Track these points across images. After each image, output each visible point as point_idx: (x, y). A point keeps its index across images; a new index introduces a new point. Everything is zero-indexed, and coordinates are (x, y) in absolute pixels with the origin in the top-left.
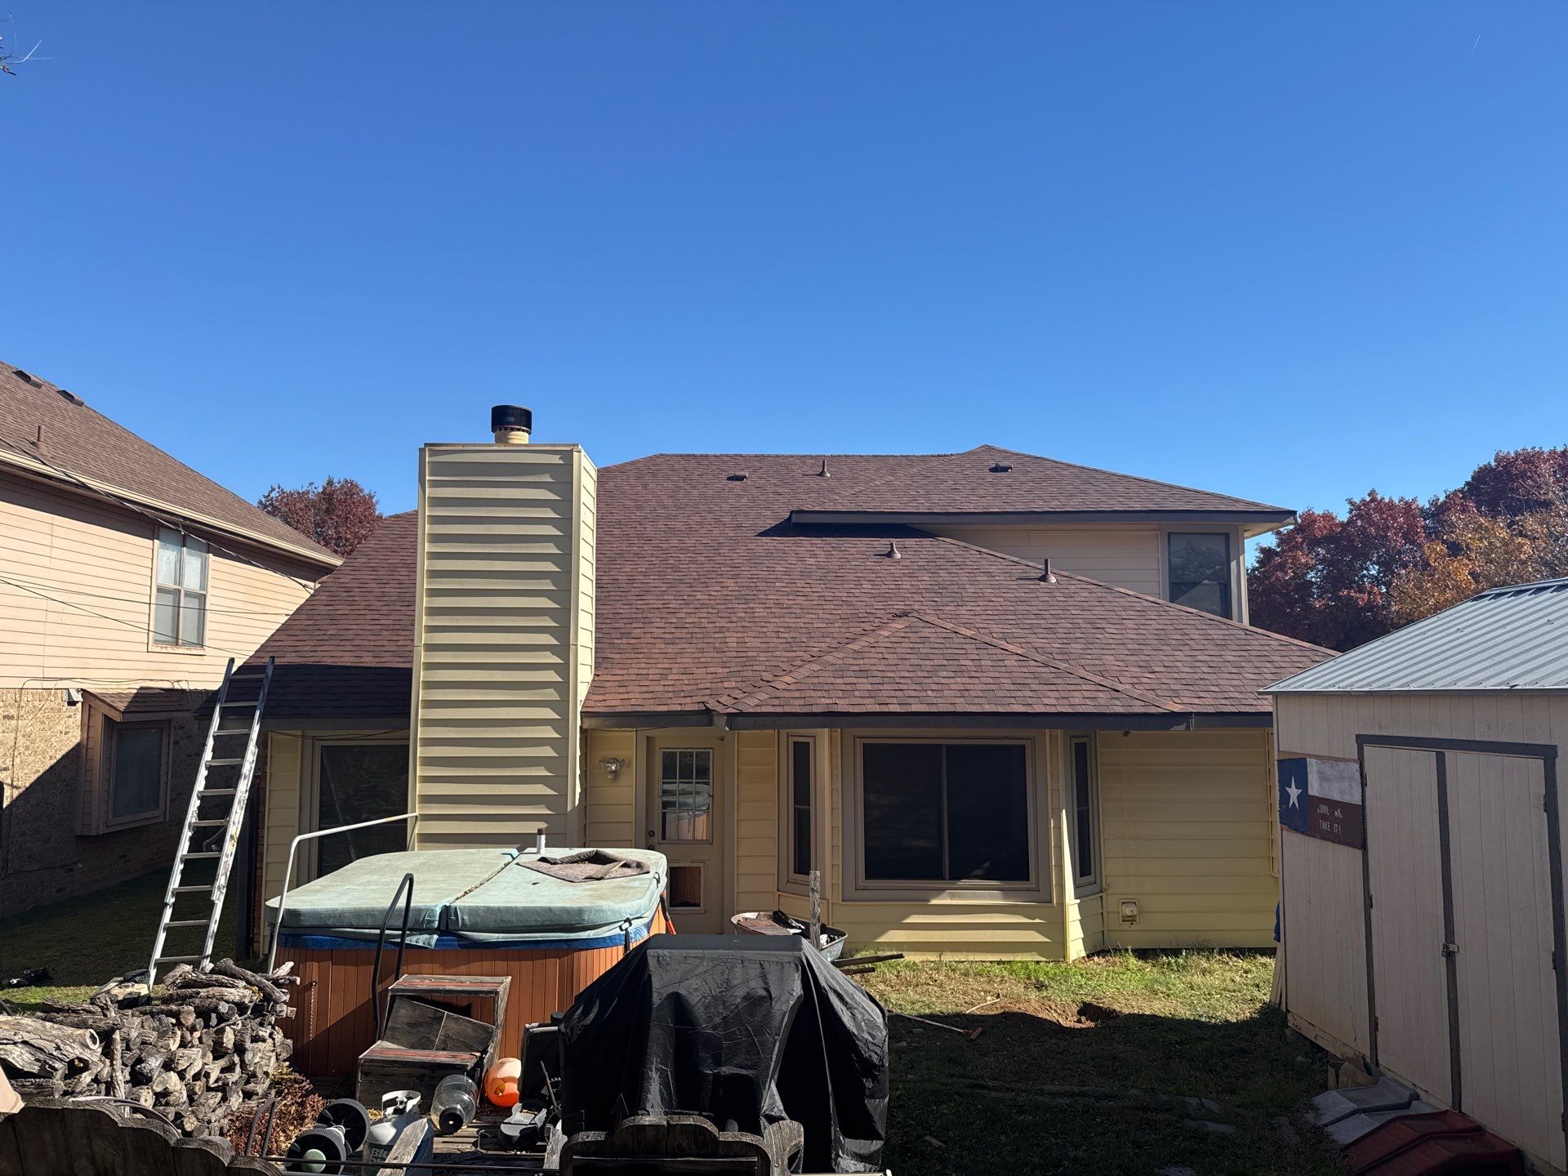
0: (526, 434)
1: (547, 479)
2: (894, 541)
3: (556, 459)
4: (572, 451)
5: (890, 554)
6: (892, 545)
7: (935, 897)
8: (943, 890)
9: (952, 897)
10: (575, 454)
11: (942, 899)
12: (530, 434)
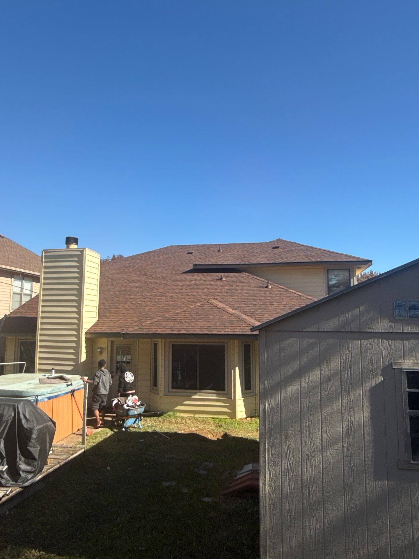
0: (76, 246)
1: (76, 259)
2: (223, 274)
3: (79, 253)
4: (83, 250)
5: (221, 279)
6: (222, 276)
7: (194, 395)
8: (196, 393)
9: (199, 396)
10: (84, 251)
11: (197, 396)
12: (77, 245)
